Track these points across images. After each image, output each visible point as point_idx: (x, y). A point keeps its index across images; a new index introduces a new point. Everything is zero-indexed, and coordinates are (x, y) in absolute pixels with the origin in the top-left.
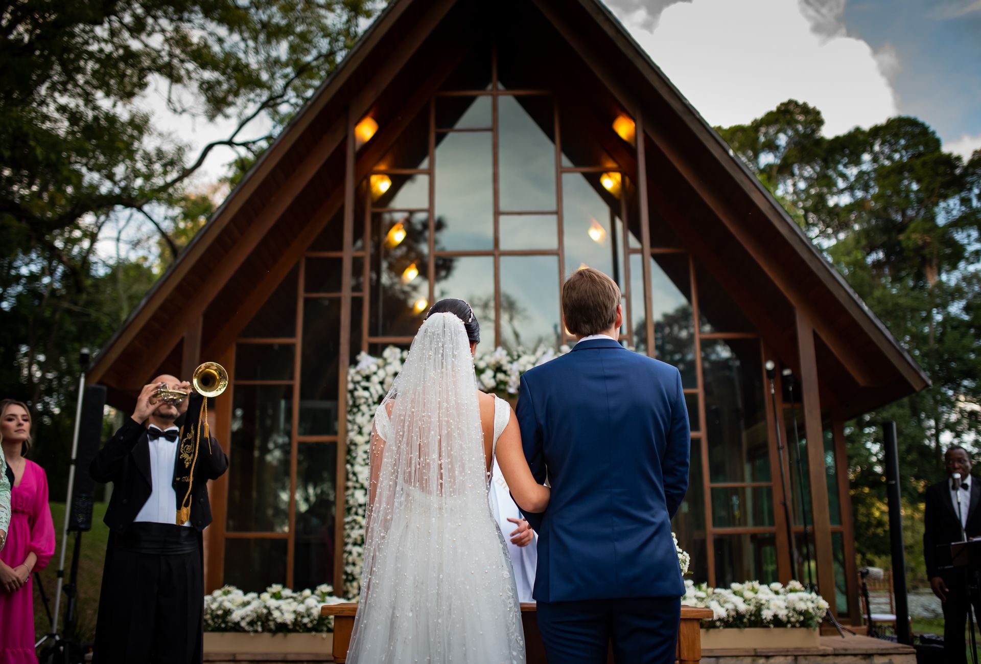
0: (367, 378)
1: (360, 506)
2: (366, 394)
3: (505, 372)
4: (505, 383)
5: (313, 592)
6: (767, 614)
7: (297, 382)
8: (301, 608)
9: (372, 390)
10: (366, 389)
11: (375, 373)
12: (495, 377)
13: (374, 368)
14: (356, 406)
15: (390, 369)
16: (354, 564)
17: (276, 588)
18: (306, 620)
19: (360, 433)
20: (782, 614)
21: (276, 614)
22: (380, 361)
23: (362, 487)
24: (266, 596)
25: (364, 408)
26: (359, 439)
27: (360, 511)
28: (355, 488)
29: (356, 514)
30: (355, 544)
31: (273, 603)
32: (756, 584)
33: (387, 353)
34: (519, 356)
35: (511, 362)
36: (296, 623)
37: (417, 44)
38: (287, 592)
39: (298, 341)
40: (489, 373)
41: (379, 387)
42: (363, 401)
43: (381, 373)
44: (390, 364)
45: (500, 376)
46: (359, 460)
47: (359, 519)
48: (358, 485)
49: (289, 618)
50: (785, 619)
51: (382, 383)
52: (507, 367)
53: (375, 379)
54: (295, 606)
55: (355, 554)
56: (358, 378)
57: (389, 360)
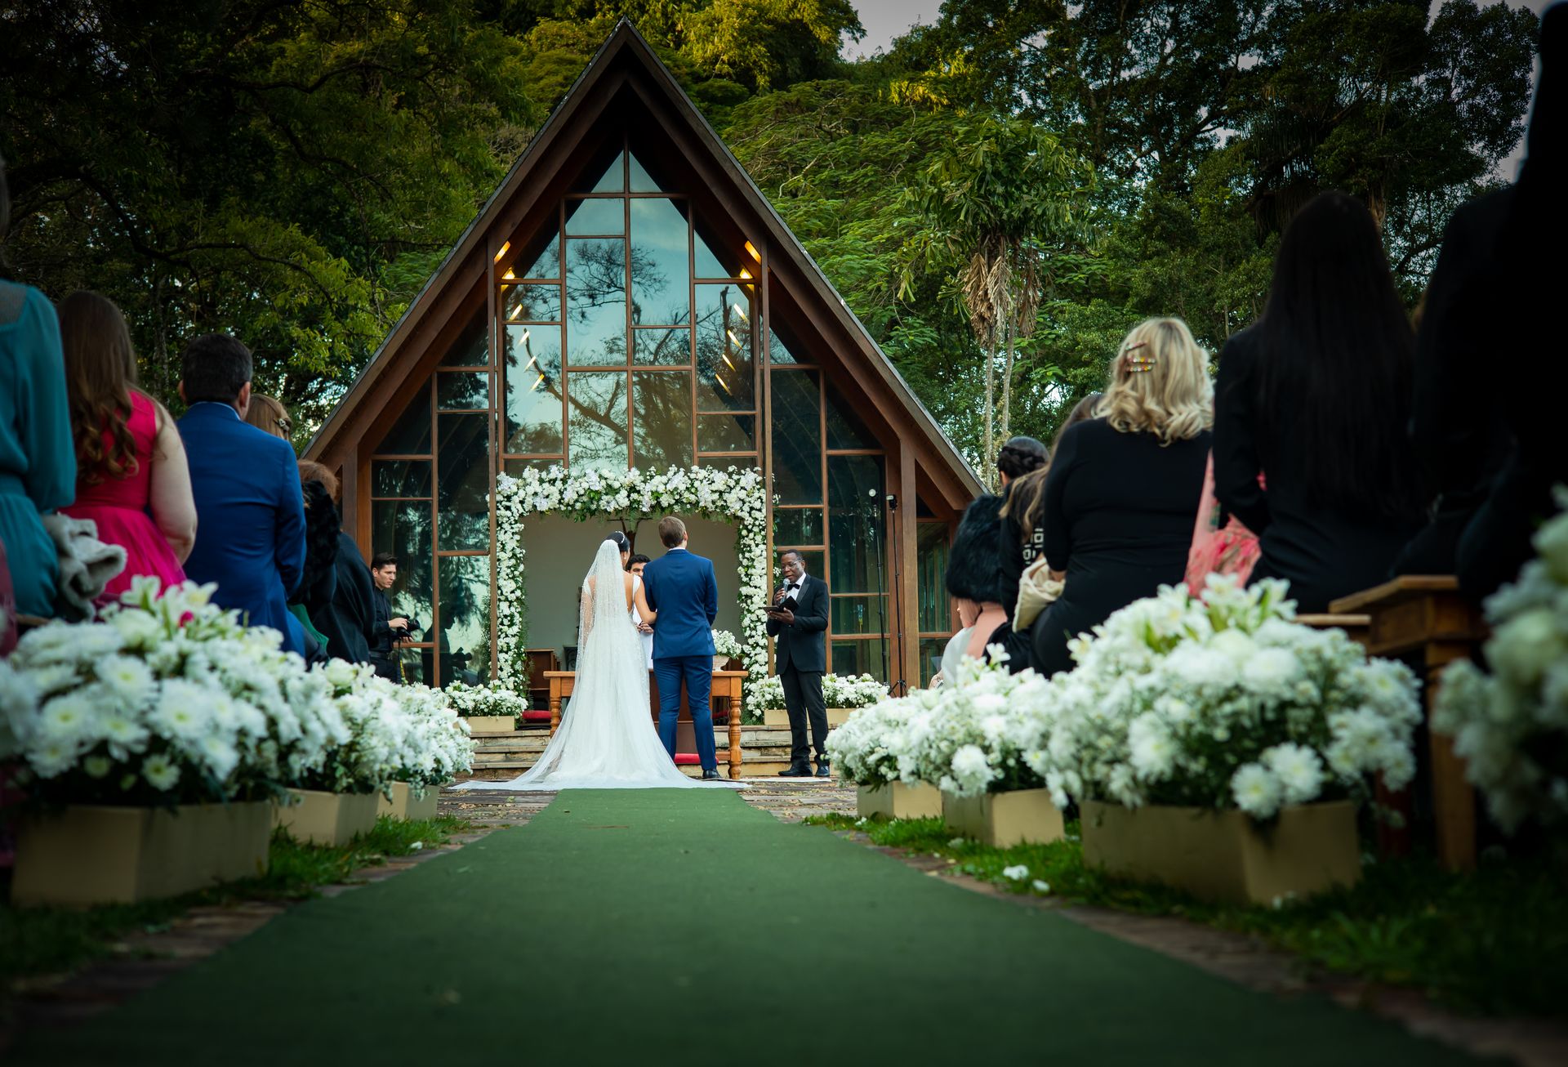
0: (509, 498)
1: (506, 616)
2: (508, 513)
3: (639, 492)
4: (639, 502)
5: (486, 686)
6: (840, 698)
7: (435, 499)
8: (480, 697)
9: (513, 509)
10: (508, 508)
11: (516, 494)
12: (629, 496)
13: (515, 489)
14: (500, 525)
15: (530, 490)
16: (501, 669)
17: (457, 683)
18: (483, 707)
19: (503, 549)
20: (852, 697)
21: (460, 702)
22: (520, 482)
23: (507, 599)
24: (449, 689)
25: (506, 526)
26: (502, 555)
27: (506, 622)
28: (500, 600)
29: (502, 624)
30: (501, 651)
31: (456, 694)
32: (834, 675)
33: (526, 473)
34: (652, 477)
35: (645, 482)
36: (475, 709)
37: (552, 174)
38: (465, 686)
39: (433, 457)
40: (624, 493)
41: (519, 506)
42: (505, 519)
43: (522, 493)
44: (530, 484)
45: (634, 496)
46: (503, 574)
47: (505, 628)
48: (502, 598)
49: (470, 705)
50: (855, 701)
51: (522, 502)
52: (640, 486)
53: (516, 499)
54: (474, 696)
55: (502, 661)
56: (499, 498)
57: (528, 481)
